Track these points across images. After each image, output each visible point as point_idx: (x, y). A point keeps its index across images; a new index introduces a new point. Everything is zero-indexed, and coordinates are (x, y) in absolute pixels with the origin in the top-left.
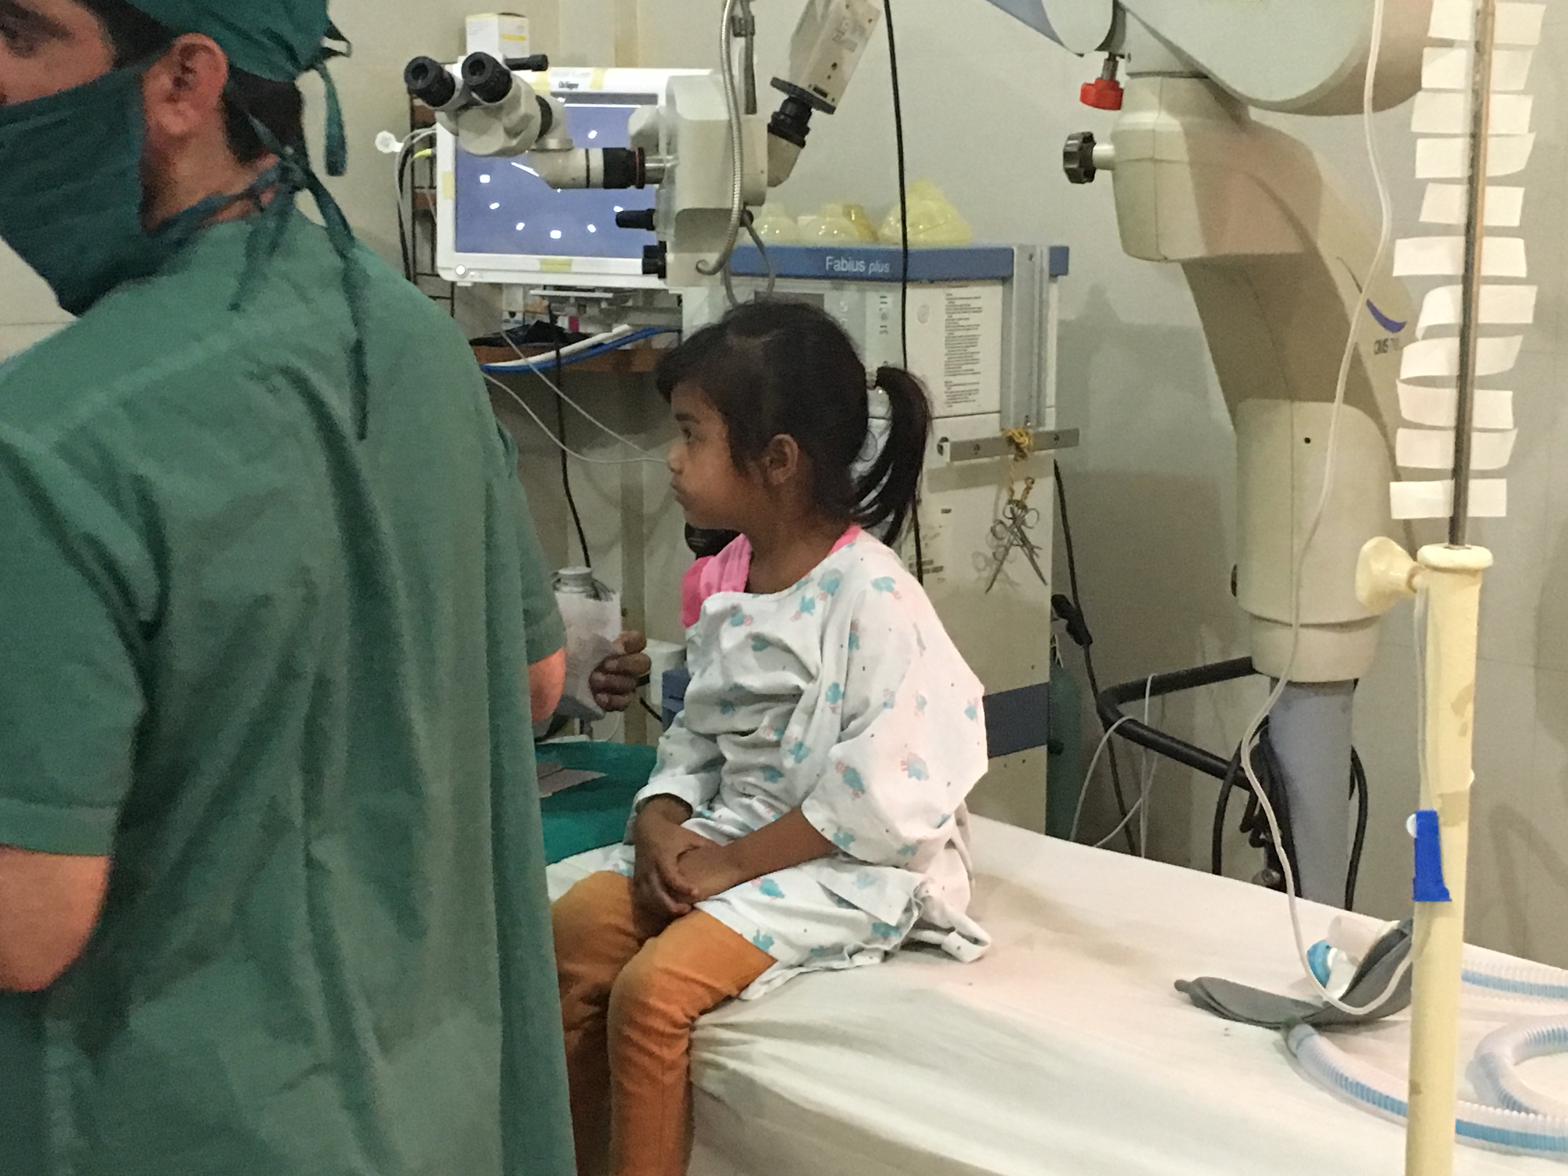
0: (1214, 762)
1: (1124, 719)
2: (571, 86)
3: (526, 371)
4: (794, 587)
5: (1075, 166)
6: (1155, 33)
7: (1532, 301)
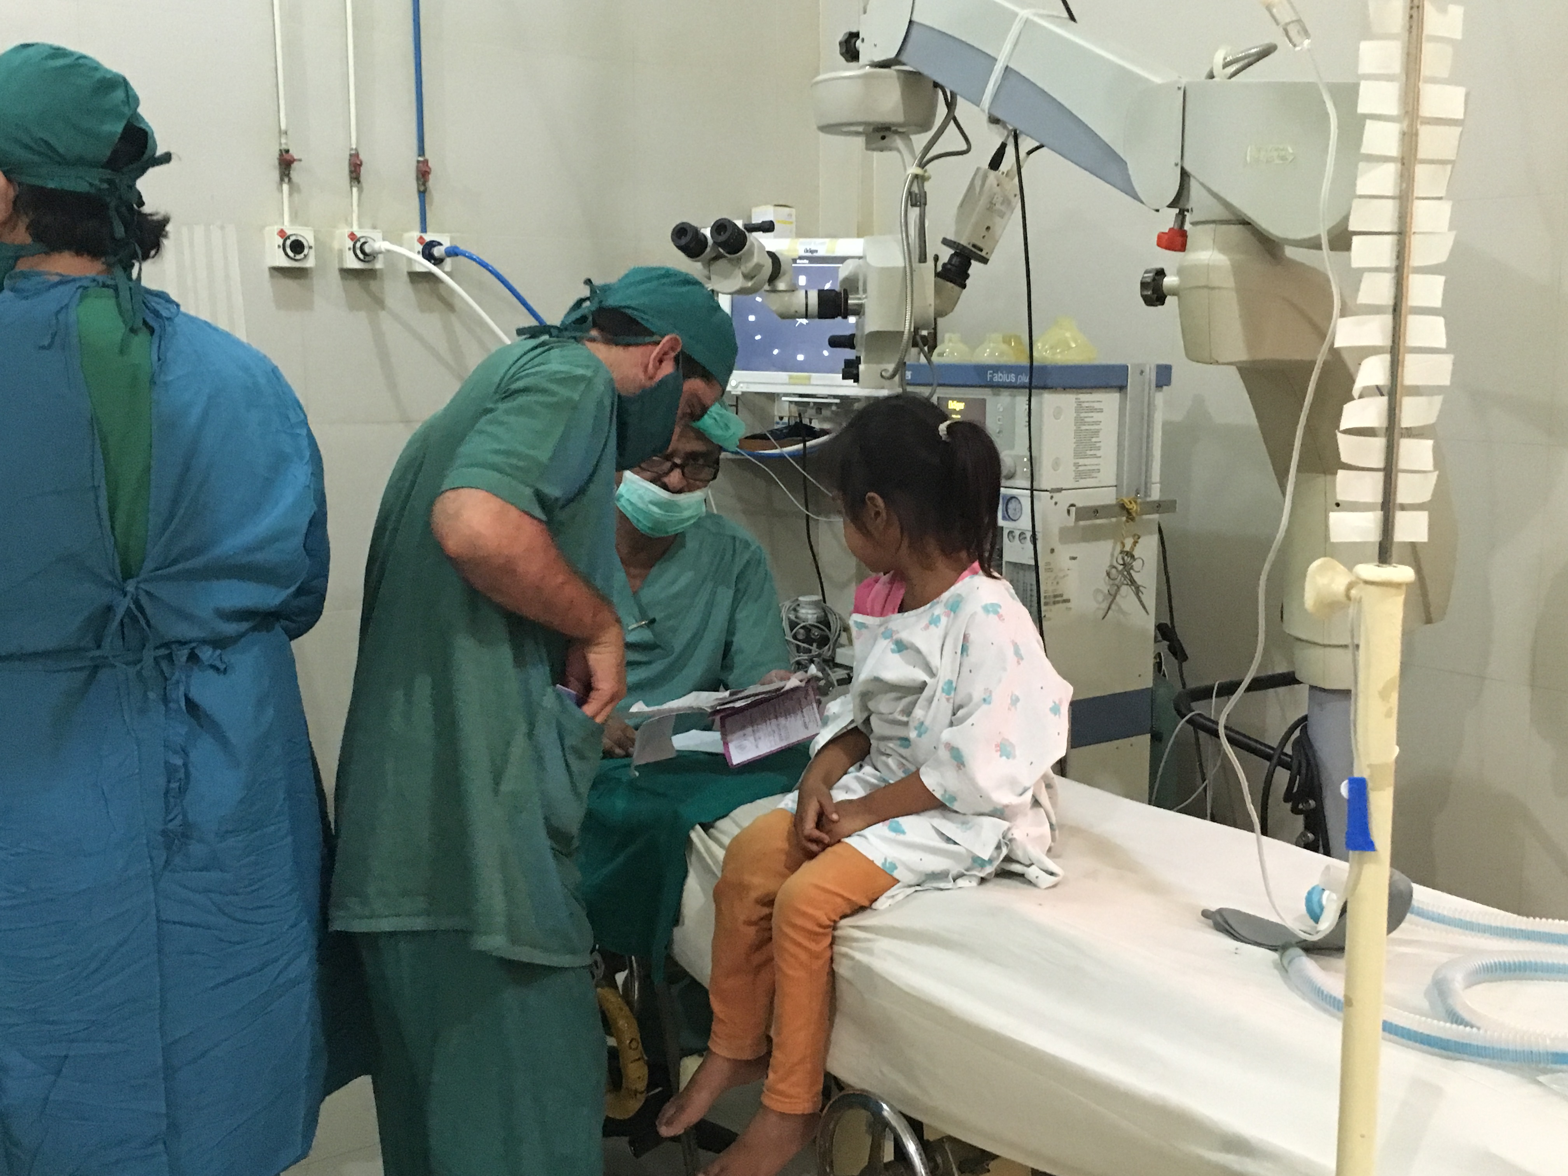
0: (1263, 748)
1: (1193, 713)
2: (812, 252)
3: (781, 457)
4: (928, 605)
5: (1149, 293)
6: (1209, 191)
7: (1449, 367)
